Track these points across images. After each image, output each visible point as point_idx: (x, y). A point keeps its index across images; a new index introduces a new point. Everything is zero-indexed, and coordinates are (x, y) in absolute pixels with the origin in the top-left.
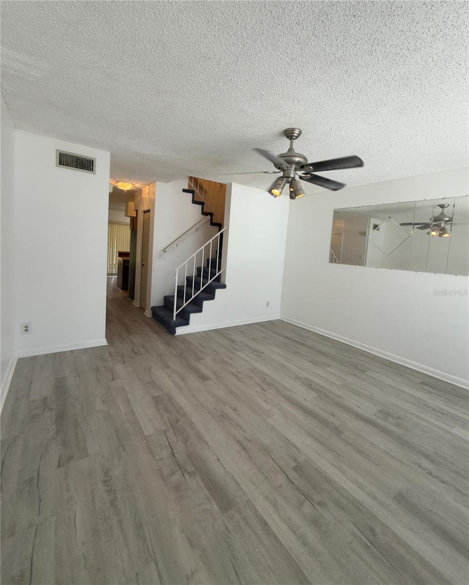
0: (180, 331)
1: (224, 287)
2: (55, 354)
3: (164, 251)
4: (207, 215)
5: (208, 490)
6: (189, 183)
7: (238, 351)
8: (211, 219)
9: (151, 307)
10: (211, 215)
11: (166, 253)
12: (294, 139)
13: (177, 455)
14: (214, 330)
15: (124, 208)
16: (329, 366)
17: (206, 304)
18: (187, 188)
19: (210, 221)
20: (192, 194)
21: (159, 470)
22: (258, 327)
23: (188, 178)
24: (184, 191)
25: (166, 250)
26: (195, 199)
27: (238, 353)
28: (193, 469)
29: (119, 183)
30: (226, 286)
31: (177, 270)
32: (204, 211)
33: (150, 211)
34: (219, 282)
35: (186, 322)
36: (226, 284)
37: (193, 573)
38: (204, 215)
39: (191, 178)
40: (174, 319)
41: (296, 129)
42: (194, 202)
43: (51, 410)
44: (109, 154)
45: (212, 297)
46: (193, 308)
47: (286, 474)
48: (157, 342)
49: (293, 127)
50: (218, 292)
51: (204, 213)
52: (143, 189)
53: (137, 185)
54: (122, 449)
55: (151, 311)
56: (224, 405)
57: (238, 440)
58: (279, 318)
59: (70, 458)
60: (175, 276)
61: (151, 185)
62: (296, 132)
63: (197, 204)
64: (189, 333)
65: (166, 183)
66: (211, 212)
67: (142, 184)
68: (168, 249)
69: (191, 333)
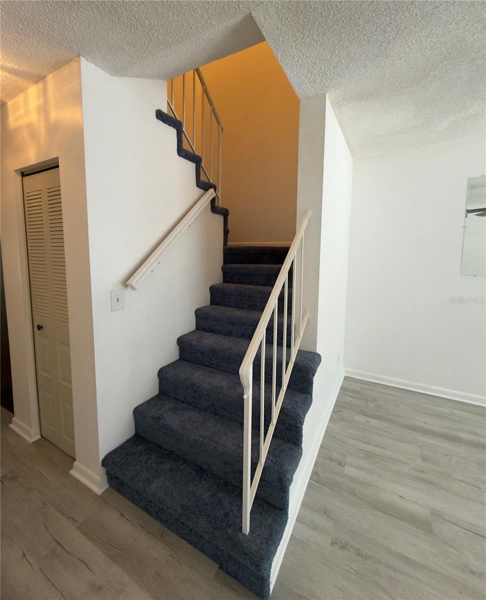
1: (318, 360)
3: (126, 283)
4: (207, 190)
6: (167, 99)
9: (102, 457)
18: (165, 110)
19: (211, 202)
24: (160, 116)
25: (132, 283)
30: (320, 356)
33: (58, 166)
42: (183, 152)
52: (10, 103)
55: (102, 471)
61: (50, 78)
63: (187, 159)
64: (287, 542)
65: (113, 75)
66: (207, 181)
67: (16, 67)
68: (139, 280)
69: (291, 539)
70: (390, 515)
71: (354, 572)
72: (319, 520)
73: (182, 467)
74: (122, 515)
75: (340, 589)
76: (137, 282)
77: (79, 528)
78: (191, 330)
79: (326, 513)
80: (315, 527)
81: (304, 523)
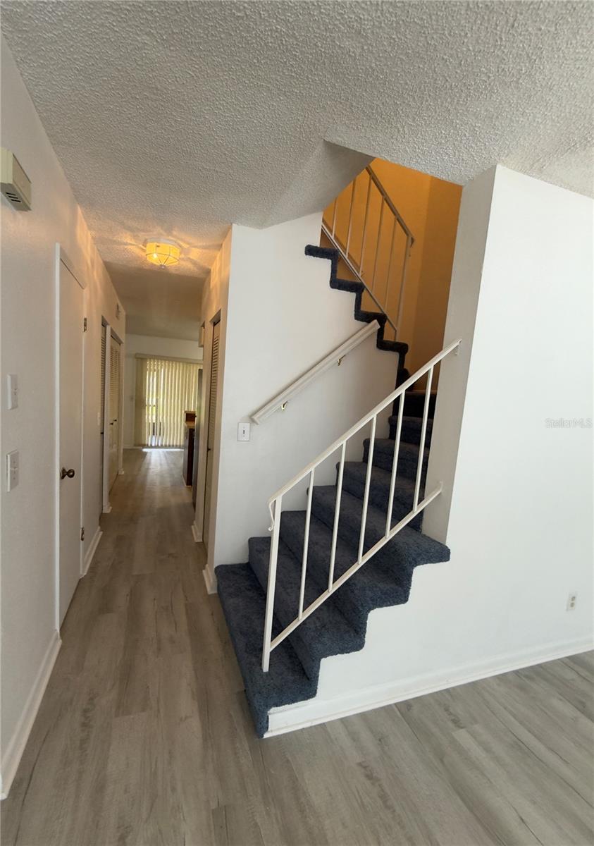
0: (283, 720)
1: (440, 554)
3: (251, 419)
4: (369, 322)
6: (322, 229)
8: (380, 332)
9: (216, 564)
10: (382, 319)
11: (255, 427)
15: (197, 334)
17: (376, 619)
18: (316, 242)
19: (375, 338)
20: (330, 261)
23: (321, 214)
24: (311, 251)
25: (255, 418)
26: (339, 276)
30: (448, 552)
32: (363, 308)
33: (220, 317)
35: (306, 689)
36: (449, 543)
38: (362, 320)
40: (266, 668)
42: (336, 283)
45: (399, 594)
50: (422, 574)
51: (362, 316)
53: (195, 254)
55: (215, 578)
61: (223, 244)
63: (343, 289)
64: (313, 724)
65: (259, 229)
66: (381, 312)
67: (204, 244)
68: (261, 416)
69: (320, 725)
70: (475, 815)
71: (359, 801)
72: (366, 737)
73: (260, 601)
74: (212, 614)
75: (330, 795)
76: (259, 417)
77: (186, 605)
78: (328, 484)
79: (381, 740)
80: (354, 737)
81: (347, 728)
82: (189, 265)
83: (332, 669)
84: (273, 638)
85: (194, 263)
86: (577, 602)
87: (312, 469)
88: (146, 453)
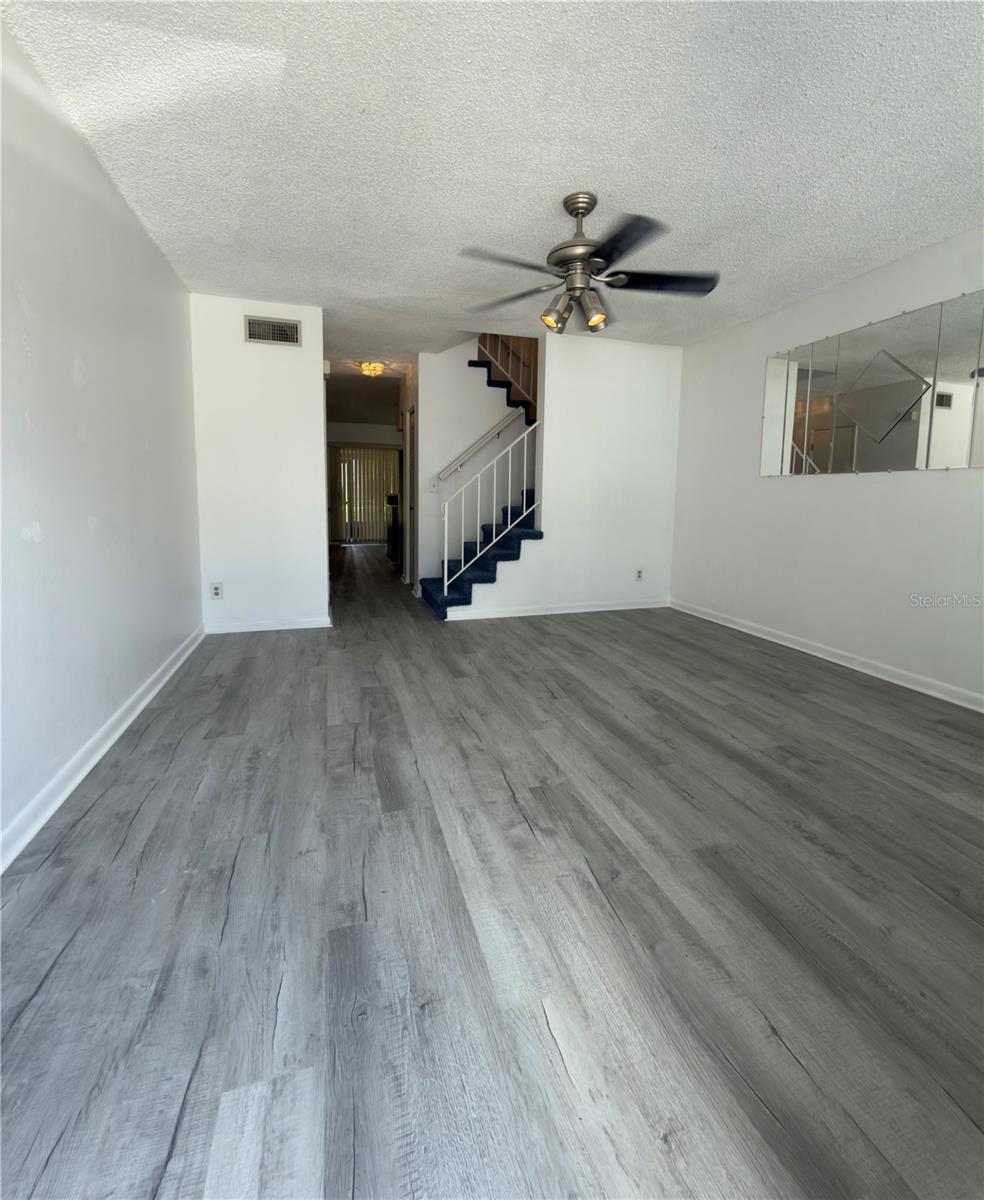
0: (455, 614)
1: (539, 536)
2: (254, 634)
3: (439, 477)
4: (517, 407)
5: (379, 787)
6: (479, 349)
7: (545, 646)
8: (527, 414)
9: (420, 578)
10: (526, 404)
11: (441, 483)
12: (584, 215)
13: (358, 749)
14: (519, 617)
16: (721, 677)
17: (503, 567)
18: (475, 358)
19: (523, 417)
20: (486, 369)
21: (325, 760)
22: (611, 617)
23: (477, 340)
24: (472, 364)
25: (442, 476)
26: (493, 378)
27: (542, 649)
28: (372, 765)
29: (364, 366)
30: (542, 533)
31: (446, 506)
32: (512, 398)
33: (414, 410)
34: (533, 528)
35: (466, 600)
36: (543, 530)
37: (308, 852)
38: (513, 406)
39: (483, 338)
40: (446, 593)
41: (577, 194)
42: (491, 383)
43: (220, 687)
44: (321, 310)
45: (514, 556)
46: (477, 574)
47: (512, 791)
48: (412, 630)
49: (573, 191)
50: (527, 545)
51: (513, 403)
52: (407, 372)
53: (393, 366)
54: (288, 733)
55: (421, 586)
56: (469, 708)
57: (462, 747)
58: (668, 605)
59: (222, 733)
60: (443, 516)
61: (414, 361)
62: (581, 200)
63: (497, 387)
67: (401, 361)
82: (390, 372)
83: (479, 591)
84: (448, 580)
85: (393, 370)
86: (642, 575)
87: (463, 489)
88: (345, 548)
